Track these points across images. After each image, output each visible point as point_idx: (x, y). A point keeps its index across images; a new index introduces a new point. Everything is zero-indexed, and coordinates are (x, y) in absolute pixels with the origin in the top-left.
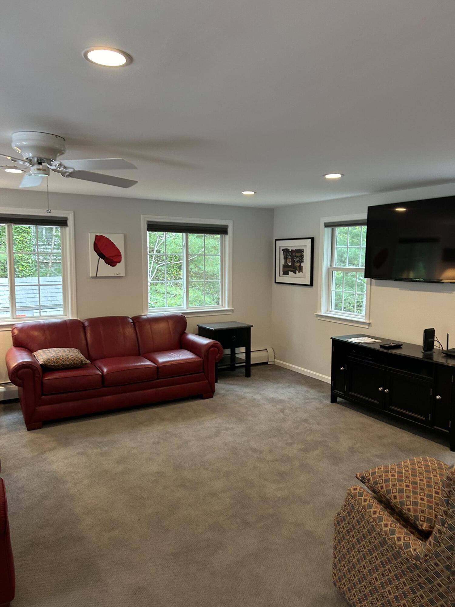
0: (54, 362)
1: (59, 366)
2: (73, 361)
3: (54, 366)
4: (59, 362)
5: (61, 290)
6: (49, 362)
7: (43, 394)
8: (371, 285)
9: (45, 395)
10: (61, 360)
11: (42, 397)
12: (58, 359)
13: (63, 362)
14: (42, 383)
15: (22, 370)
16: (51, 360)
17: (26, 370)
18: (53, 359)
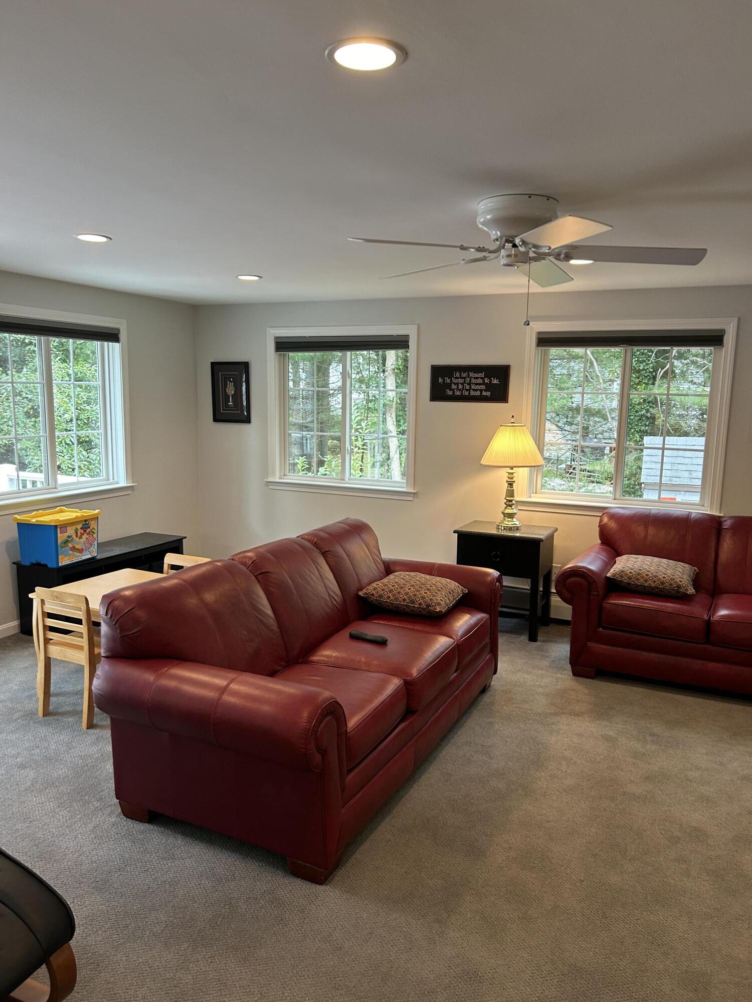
0: (630, 578)
1: (637, 586)
2: (663, 583)
3: (629, 584)
4: (638, 579)
5: (701, 461)
6: (622, 576)
7: (600, 625)
9: (604, 628)
10: (643, 577)
11: (598, 630)
12: (639, 574)
13: (646, 581)
14: (601, 607)
15: (573, 579)
16: (626, 574)
17: (577, 579)
18: (631, 573)
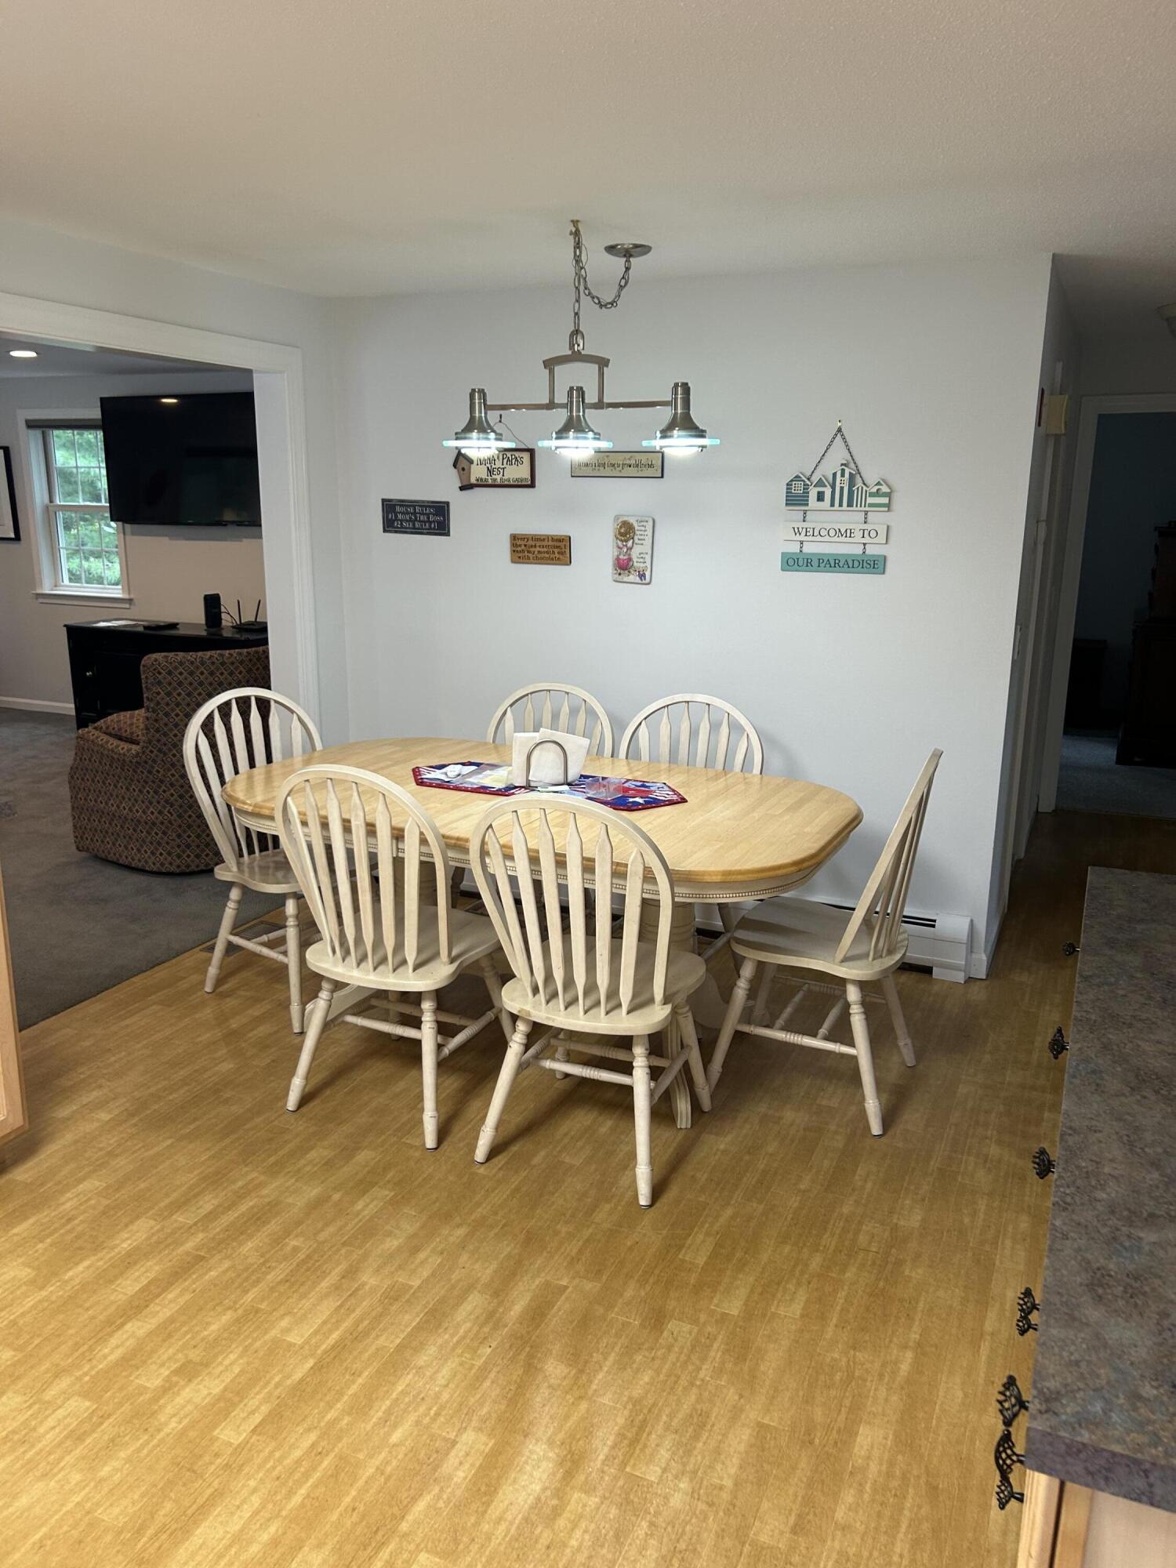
8: (124, 533)
